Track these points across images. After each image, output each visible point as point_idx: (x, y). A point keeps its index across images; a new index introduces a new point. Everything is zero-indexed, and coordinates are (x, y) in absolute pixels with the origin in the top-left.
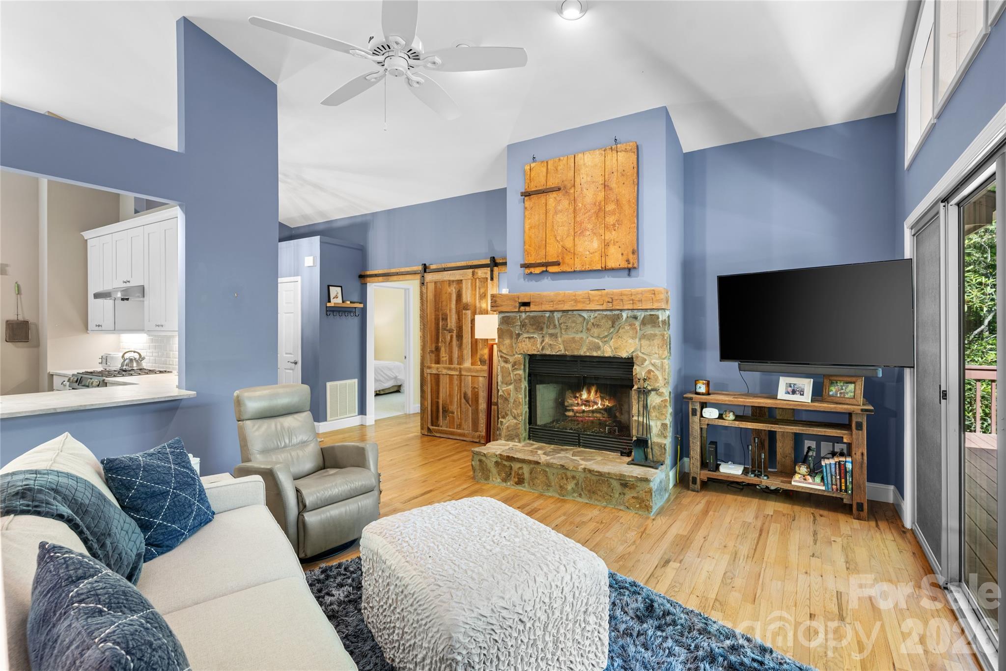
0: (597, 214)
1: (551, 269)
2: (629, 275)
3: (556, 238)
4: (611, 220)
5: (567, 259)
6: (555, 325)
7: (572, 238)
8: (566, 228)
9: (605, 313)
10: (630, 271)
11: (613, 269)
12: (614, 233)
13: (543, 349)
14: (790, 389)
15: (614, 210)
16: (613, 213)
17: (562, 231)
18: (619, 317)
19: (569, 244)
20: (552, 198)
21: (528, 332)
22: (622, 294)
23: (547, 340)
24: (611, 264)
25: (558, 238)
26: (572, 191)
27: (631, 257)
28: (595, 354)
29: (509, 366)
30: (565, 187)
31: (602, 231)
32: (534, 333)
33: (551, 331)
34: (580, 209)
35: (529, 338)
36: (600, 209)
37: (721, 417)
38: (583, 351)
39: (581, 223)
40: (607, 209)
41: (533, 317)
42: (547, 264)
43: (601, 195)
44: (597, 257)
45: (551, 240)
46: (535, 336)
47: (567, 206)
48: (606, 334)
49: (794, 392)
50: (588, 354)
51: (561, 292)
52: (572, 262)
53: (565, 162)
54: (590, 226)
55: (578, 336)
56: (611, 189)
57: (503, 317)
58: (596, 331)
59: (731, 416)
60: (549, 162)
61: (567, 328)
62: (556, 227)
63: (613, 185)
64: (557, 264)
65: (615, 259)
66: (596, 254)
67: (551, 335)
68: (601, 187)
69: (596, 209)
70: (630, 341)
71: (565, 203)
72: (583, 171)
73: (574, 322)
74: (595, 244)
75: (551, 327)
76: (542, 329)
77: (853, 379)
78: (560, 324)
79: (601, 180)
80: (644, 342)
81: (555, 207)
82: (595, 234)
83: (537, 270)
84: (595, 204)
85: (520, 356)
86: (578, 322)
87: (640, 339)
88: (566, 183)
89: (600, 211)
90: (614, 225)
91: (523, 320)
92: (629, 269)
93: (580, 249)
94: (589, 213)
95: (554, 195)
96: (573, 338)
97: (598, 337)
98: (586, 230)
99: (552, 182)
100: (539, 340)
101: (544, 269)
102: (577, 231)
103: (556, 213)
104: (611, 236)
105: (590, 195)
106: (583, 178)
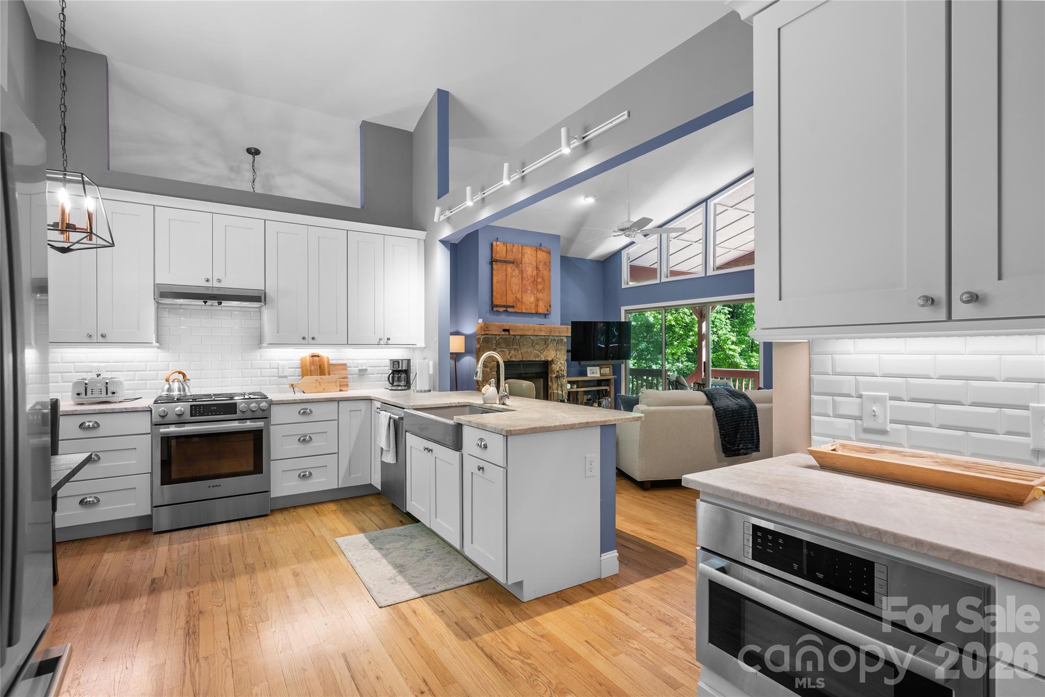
0: (533, 282)
1: (510, 310)
2: (545, 317)
3: (512, 292)
4: (540, 287)
5: (518, 305)
6: (517, 344)
7: (520, 293)
8: (517, 287)
9: (542, 337)
10: (545, 315)
11: (540, 314)
12: (541, 294)
13: (510, 358)
14: (591, 372)
15: (541, 282)
16: (540, 283)
17: (516, 288)
18: (548, 339)
19: (519, 296)
20: (510, 268)
21: (502, 348)
22: (555, 328)
23: (513, 352)
24: (540, 311)
25: (513, 292)
26: (521, 266)
27: (549, 308)
28: (537, 360)
29: (488, 369)
30: (517, 262)
31: (535, 292)
32: (504, 348)
33: (514, 347)
34: (525, 277)
35: (502, 351)
36: (535, 280)
37: (571, 388)
38: (532, 358)
39: (525, 286)
40: (538, 281)
41: (504, 338)
42: (507, 307)
43: (535, 272)
44: (533, 306)
45: (509, 292)
46: (505, 350)
47: (518, 274)
48: (542, 348)
49: (593, 373)
50: (534, 360)
51: (526, 325)
52: (520, 307)
53: (517, 247)
54: (530, 288)
55: (529, 350)
56: (540, 270)
57: (484, 338)
58: (537, 347)
59: (576, 386)
60: (508, 245)
61: (524, 345)
62: (512, 285)
63: (541, 269)
64: (513, 307)
65: (542, 310)
66: (533, 304)
67: (515, 349)
68: (535, 268)
69: (533, 279)
70: (552, 352)
71: (516, 272)
72: (526, 256)
73: (527, 341)
74: (532, 299)
75: (515, 344)
76: (510, 346)
77: (609, 366)
78: (519, 343)
79: (535, 264)
80: (558, 353)
81: (512, 273)
82: (532, 293)
83: (501, 309)
84: (532, 276)
85: (495, 363)
86: (529, 341)
87: (556, 351)
88: (517, 260)
89: (535, 282)
90: (541, 290)
91: (499, 339)
92: (546, 315)
93: (525, 300)
94: (529, 281)
95: (511, 265)
96: (527, 351)
97: (538, 350)
98: (528, 290)
99: (510, 257)
100: (507, 353)
101: (505, 309)
102: (524, 290)
103: (512, 276)
104: (540, 295)
105: (530, 271)
106: (526, 259)
